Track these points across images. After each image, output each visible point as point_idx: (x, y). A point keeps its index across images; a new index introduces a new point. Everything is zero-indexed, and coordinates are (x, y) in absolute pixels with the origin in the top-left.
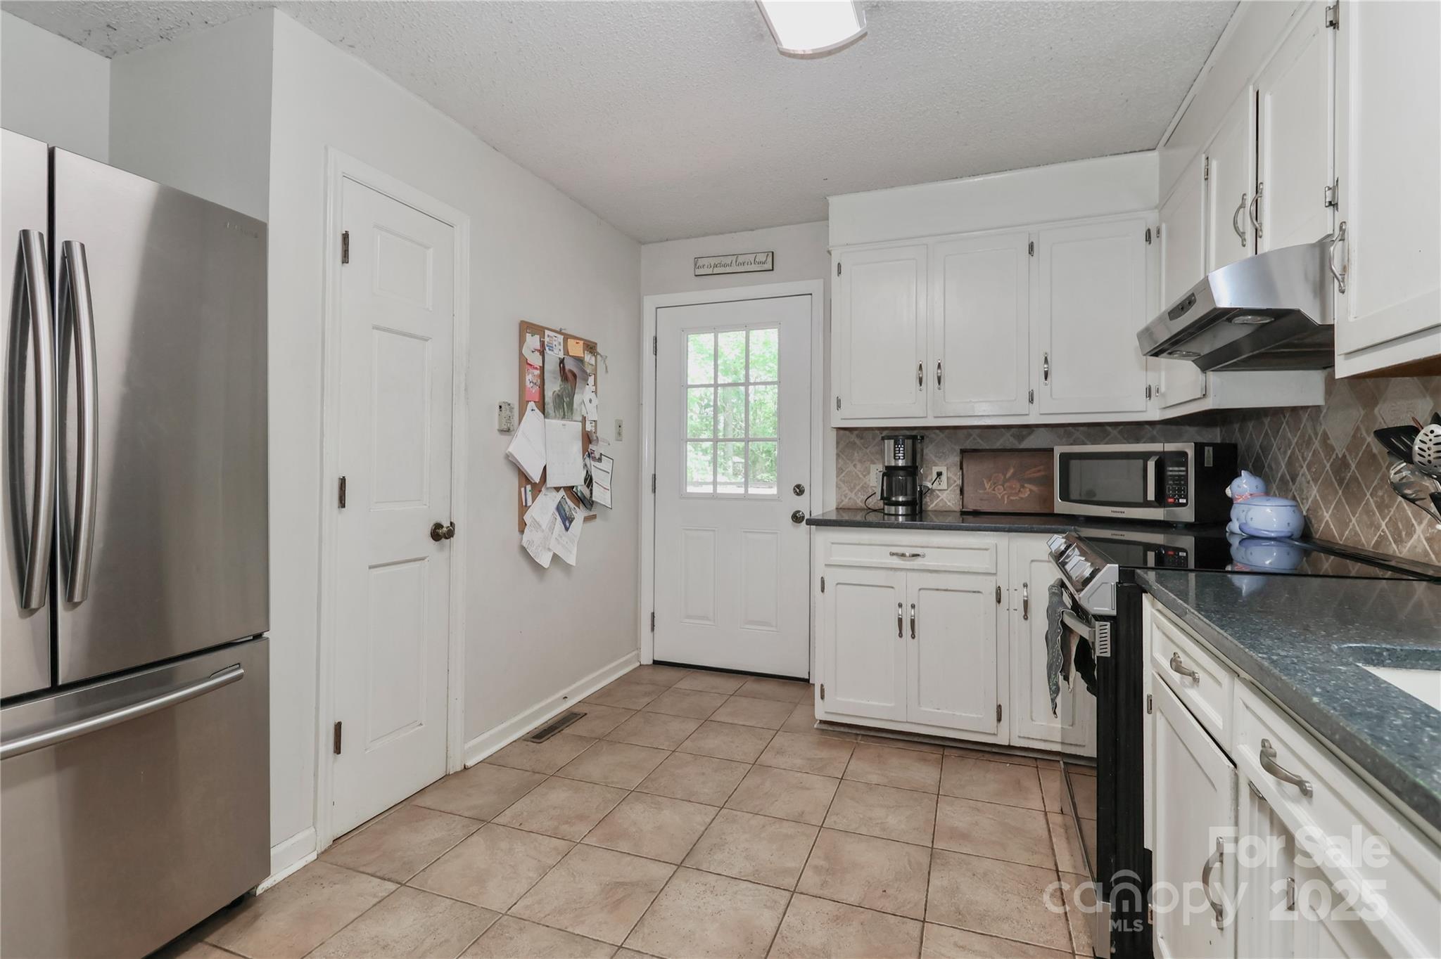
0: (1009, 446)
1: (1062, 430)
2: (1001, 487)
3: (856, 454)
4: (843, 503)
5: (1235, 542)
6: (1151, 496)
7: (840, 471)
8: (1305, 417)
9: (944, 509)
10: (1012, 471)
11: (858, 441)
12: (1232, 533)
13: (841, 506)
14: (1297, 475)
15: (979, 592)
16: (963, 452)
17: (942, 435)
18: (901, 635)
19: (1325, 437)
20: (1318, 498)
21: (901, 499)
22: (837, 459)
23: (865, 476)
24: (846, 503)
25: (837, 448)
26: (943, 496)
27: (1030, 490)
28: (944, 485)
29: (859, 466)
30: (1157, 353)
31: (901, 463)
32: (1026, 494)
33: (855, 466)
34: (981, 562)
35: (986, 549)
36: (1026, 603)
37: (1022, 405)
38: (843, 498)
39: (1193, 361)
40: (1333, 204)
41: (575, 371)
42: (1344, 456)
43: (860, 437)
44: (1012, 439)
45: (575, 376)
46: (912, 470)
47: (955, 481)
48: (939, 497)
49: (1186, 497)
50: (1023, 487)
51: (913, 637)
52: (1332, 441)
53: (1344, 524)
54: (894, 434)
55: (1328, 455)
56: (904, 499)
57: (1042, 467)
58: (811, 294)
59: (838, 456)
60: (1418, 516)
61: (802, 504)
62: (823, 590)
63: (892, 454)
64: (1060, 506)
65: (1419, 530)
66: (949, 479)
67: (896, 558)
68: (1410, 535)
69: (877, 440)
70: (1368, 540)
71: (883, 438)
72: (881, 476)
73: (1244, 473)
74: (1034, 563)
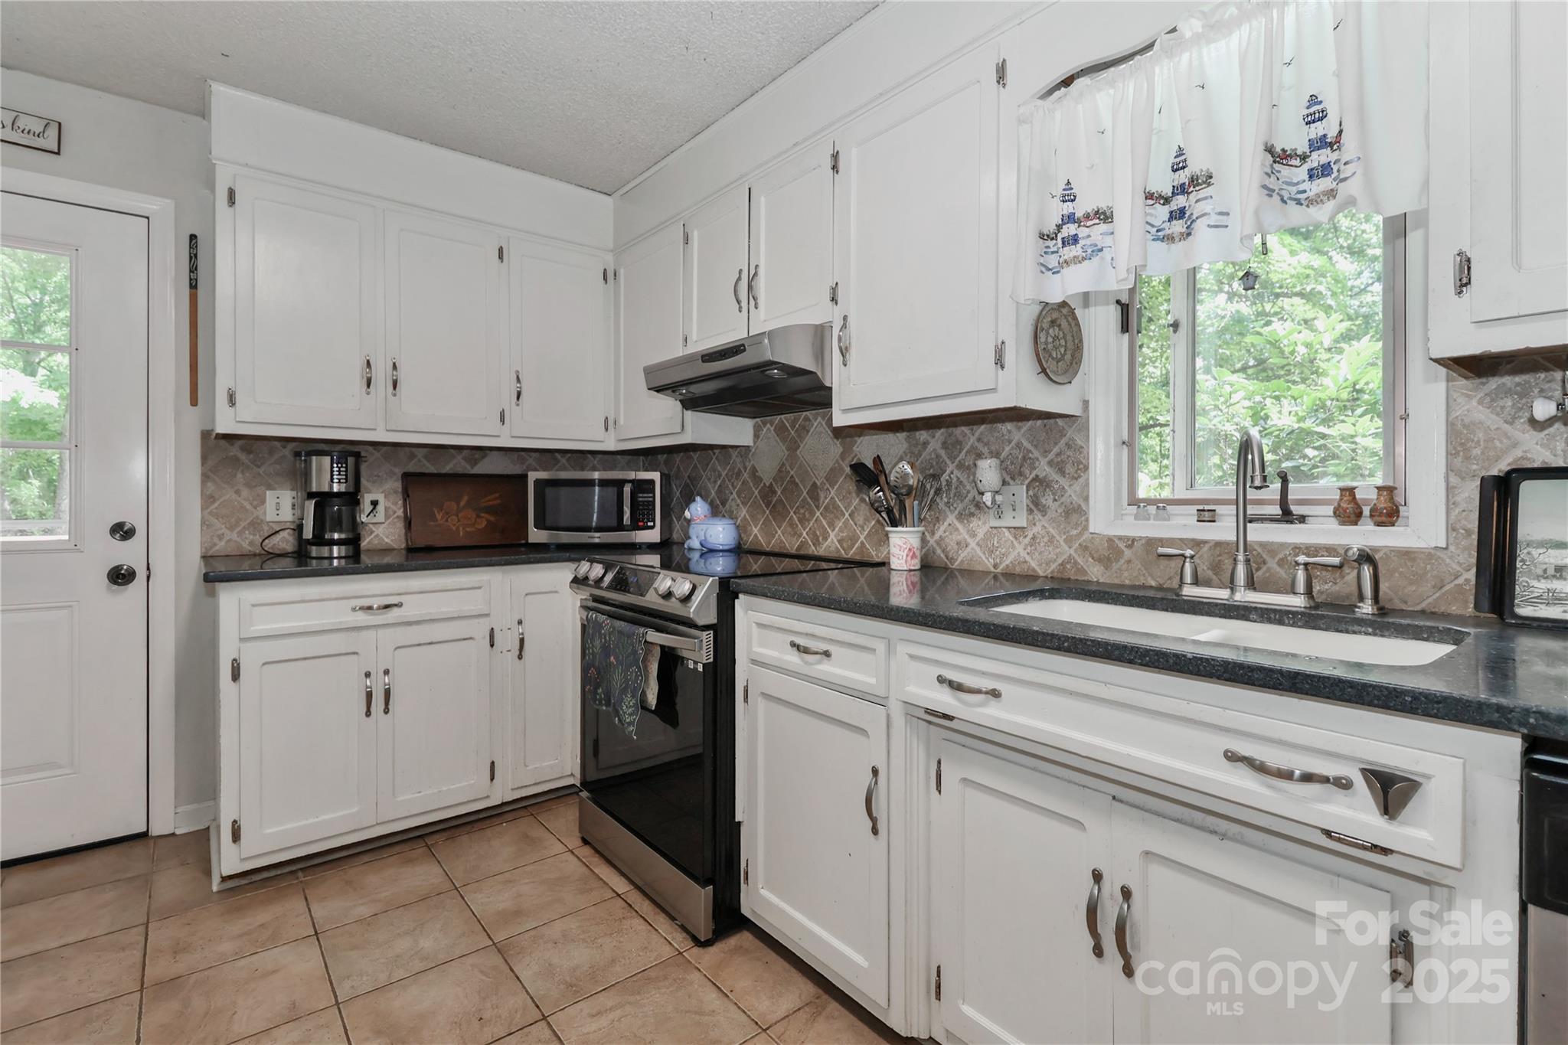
0: (460, 470)
1: (515, 455)
2: (454, 517)
3: (239, 475)
4: (217, 548)
5: (695, 556)
6: (628, 520)
7: (208, 500)
8: (734, 454)
9: (379, 547)
10: (466, 498)
11: (243, 457)
12: (690, 549)
13: (210, 553)
14: (727, 500)
15: (471, 638)
16: (407, 477)
17: (377, 455)
18: (368, 714)
19: (754, 470)
20: (747, 517)
21: (336, 536)
22: (203, 482)
23: (255, 508)
24: (221, 547)
25: (202, 465)
26: (379, 531)
27: (487, 520)
28: (380, 515)
29: (245, 492)
30: (659, 390)
31: (336, 488)
32: (482, 524)
33: (238, 492)
34: (472, 603)
35: (480, 588)
36: (522, 641)
37: (492, 425)
38: (216, 540)
39: (680, 401)
40: (834, 300)
42: (771, 484)
43: (247, 450)
44: (464, 463)
46: (352, 498)
47: (395, 512)
48: (372, 532)
49: (654, 520)
50: (478, 516)
51: (386, 711)
52: (760, 474)
54: (307, 449)
55: (757, 485)
56: (343, 536)
57: (497, 495)
58: (148, 218)
59: (205, 478)
60: (832, 525)
61: (128, 554)
62: (236, 676)
63: (327, 476)
64: (536, 535)
65: (832, 535)
66: (386, 509)
67: (360, 613)
68: (825, 539)
69: (276, 456)
70: (792, 545)
71: (297, 454)
72: (311, 505)
73: (698, 499)
74: (529, 596)
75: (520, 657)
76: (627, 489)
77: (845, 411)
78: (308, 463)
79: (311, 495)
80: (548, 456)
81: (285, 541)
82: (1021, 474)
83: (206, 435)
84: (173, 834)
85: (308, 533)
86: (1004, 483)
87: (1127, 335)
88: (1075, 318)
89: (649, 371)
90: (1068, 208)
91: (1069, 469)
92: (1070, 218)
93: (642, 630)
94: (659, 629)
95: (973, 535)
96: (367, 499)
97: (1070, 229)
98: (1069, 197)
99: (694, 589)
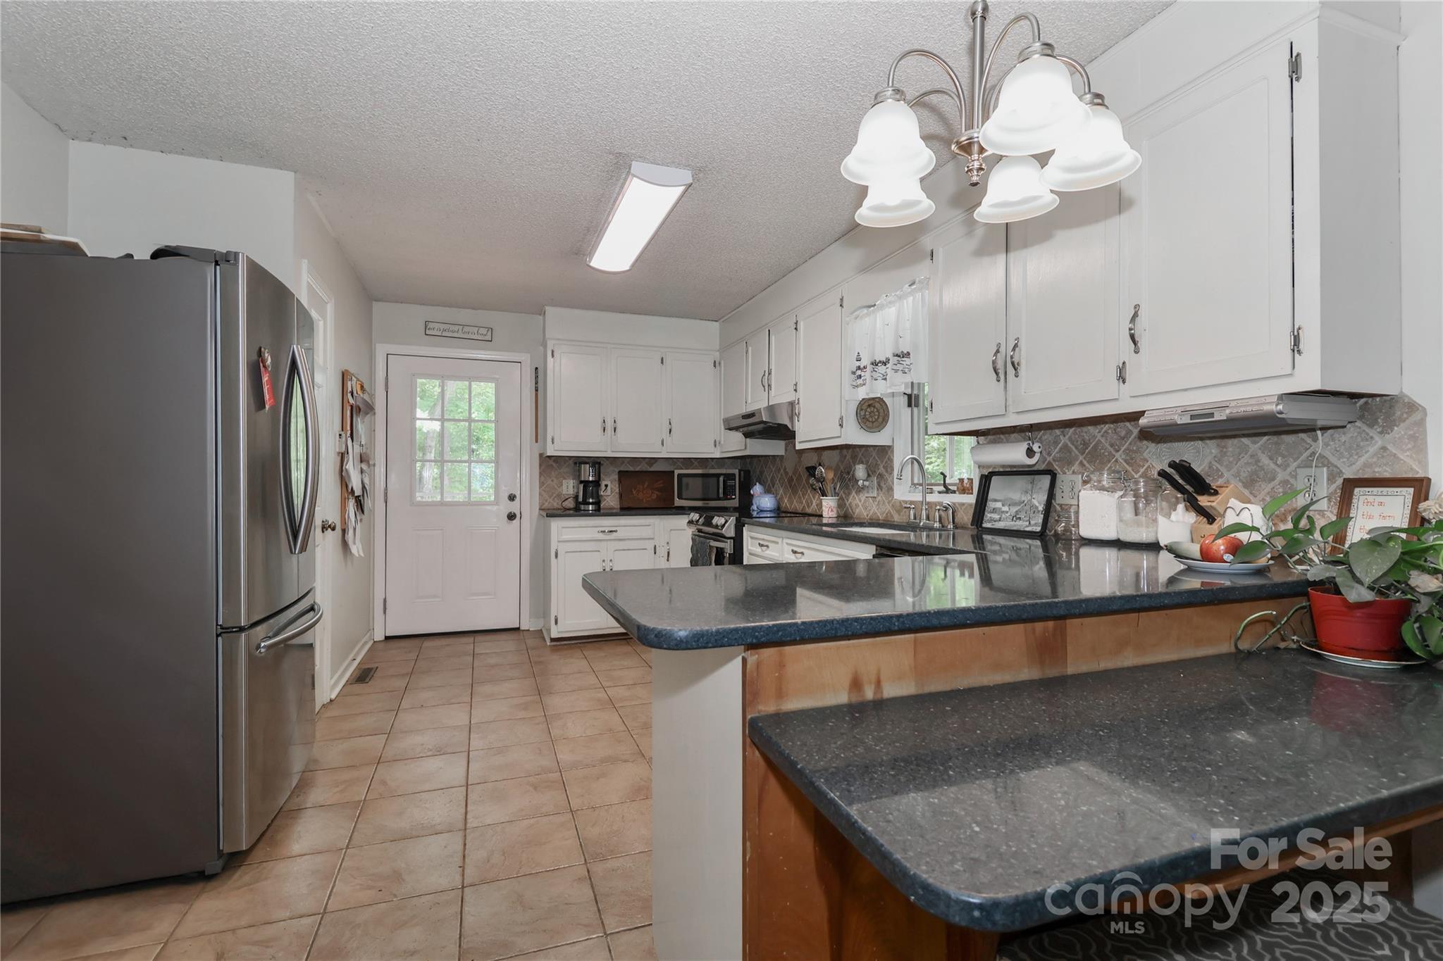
0: (644, 469)
1: (671, 461)
2: (642, 493)
3: (553, 473)
4: (545, 506)
5: (755, 513)
6: (721, 495)
7: (542, 484)
8: (778, 460)
9: (608, 505)
10: (647, 484)
11: (554, 464)
12: (753, 510)
13: (543, 508)
14: (775, 484)
15: (645, 549)
16: (620, 472)
17: (608, 462)
19: (785, 469)
20: (783, 493)
21: (591, 501)
22: (540, 477)
23: (559, 487)
24: (546, 505)
25: (540, 469)
26: (608, 499)
27: (657, 494)
28: (609, 492)
29: (555, 480)
30: (730, 429)
31: (591, 479)
32: (654, 496)
33: (552, 481)
34: (646, 532)
35: (649, 525)
36: (668, 553)
37: (658, 446)
38: (544, 502)
39: (743, 434)
40: (796, 390)
41: (361, 407)
42: (792, 476)
43: (556, 462)
44: (646, 465)
45: (360, 409)
46: (597, 483)
47: (615, 490)
48: (605, 500)
49: (735, 495)
50: (653, 492)
52: (788, 470)
53: (791, 503)
54: (579, 461)
55: (786, 475)
56: (594, 501)
57: (660, 481)
58: (521, 364)
59: (541, 474)
60: (814, 498)
61: (514, 507)
62: (556, 557)
63: (588, 474)
64: (678, 502)
65: (814, 502)
66: (611, 488)
67: (601, 534)
68: (812, 504)
69: (567, 464)
70: (799, 508)
71: (575, 463)
72: (581, 486)
73: (757, 484)
74: (672, 532)
75: (668, 560)
76: (721, 479)
77: (800, 442)
78: (580, 467)
79: (581, 482)
80: (688, 462)
81: (570, 504)
82: (875, 472)
83: (541, 455)
84: (529, 630)
85: (580, 499)
86: (869, 476)
87: (910, 408)
88: (884, 402)
89: (726, 421)
90: (858, 364)
91: (889, 470)
92: (859, 368)
93: (708, 541)
94: (715, 540)
95: (860, 501)
96: (603, 483)
97: (859, 372)
98: (859, 360)
99: (726, 522)
